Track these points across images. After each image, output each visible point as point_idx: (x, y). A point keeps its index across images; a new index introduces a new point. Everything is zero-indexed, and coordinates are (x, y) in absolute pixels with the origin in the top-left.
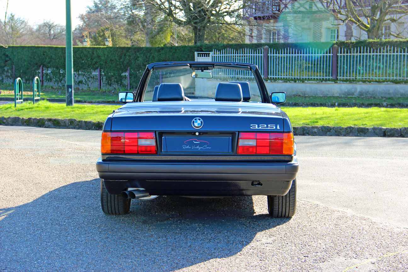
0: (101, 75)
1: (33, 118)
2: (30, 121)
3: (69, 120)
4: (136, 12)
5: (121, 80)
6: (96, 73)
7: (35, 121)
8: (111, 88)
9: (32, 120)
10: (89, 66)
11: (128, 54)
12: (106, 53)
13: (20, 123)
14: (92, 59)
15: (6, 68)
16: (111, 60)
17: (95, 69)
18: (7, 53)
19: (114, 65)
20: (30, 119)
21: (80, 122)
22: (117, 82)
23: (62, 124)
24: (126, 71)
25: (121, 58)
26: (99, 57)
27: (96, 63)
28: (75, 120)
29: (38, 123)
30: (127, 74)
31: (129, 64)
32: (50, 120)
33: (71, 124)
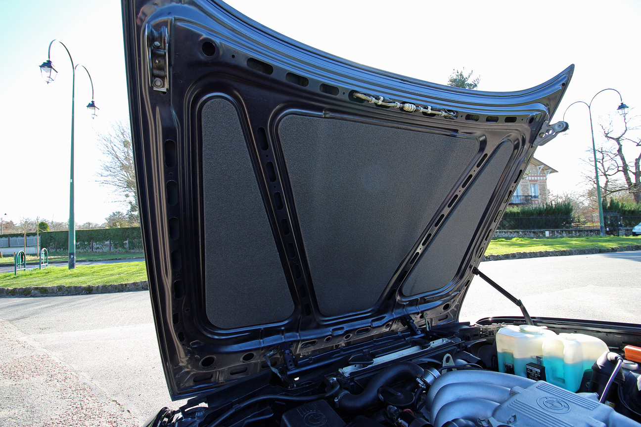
0: (110, 243)
1: (19, 288)
2: (15, 291)
3: (57, 287)
4: (133, 213)
5: (123, 246)
6: (108, 242)
7: (21, 290)
8: (116, 250)
9: (18, 290)
10: (103, 239)
11: (128, 231)
12: (114, 232)
13: (5, 294)
14: (105, 235)
15: (51, 244)
16: (117, 235)
17: (107, 241)
18: (52, 236)
19: (119, 237)
20: (15, 289)
21: (69, 287)
22: (121, 246)
23: (50, 291)
24: (126, 240)
25: (123, 233)
26: (109, 234)
27: (108, 237)
28: (64, 286)
29: (24, 292)
30: (127, 242)
31: (128, 237)
32: (36, 289)
33: (59, 291)
